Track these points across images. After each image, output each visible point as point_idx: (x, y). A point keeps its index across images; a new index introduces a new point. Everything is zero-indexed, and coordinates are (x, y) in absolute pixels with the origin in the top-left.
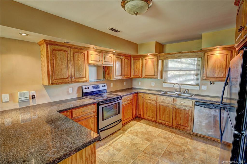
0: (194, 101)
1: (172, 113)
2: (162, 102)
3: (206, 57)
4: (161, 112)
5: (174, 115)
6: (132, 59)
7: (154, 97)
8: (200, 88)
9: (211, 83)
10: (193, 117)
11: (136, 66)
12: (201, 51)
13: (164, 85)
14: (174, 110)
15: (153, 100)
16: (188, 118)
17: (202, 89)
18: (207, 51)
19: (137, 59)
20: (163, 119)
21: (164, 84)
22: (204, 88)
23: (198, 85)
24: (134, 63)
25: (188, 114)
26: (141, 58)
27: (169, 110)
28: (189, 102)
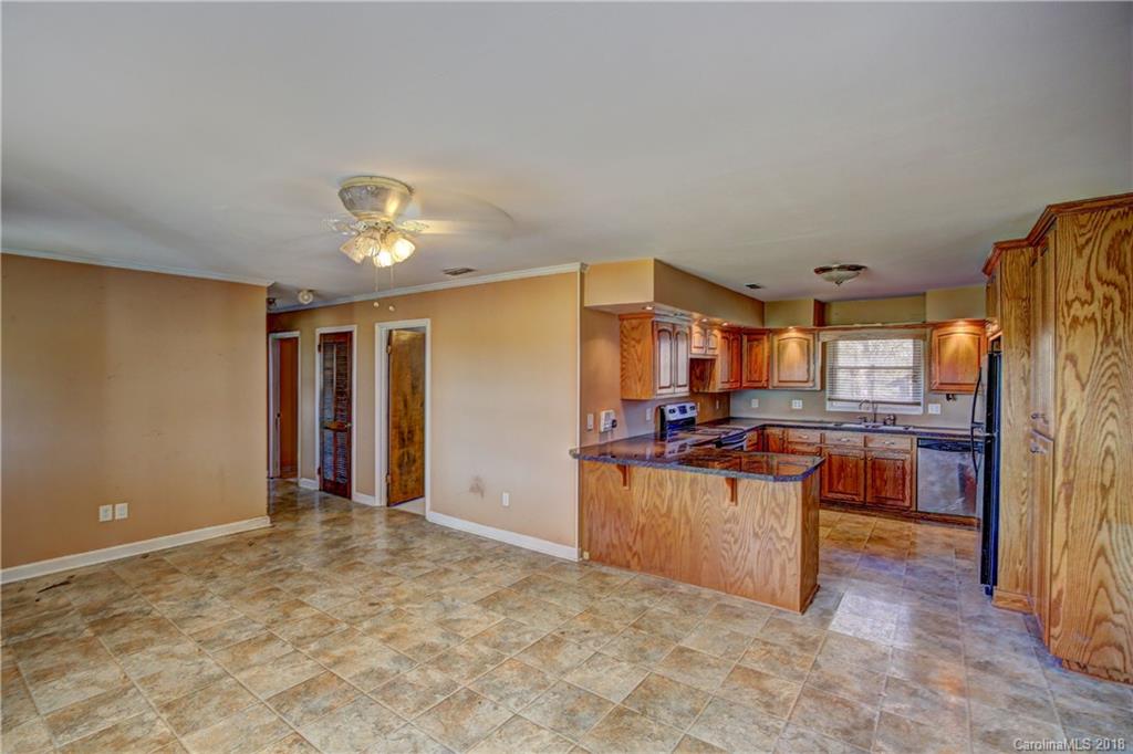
0: (915, 438)
1: (862, 471)
2: (836, 446)
3: (935, 339)
4: (835, 472)
5: (869, 476)
6: (745, 338)
7: (814, 436)
8: (926, 409)
9: (948, 399)
10: (914, 475)
11: (753, 358)
12: (925, 325)
13: (830, 407)
14: (869, 463)
15: (809, 444)
16: (904, 479)
17: (930, 412)
18: (937, 326)
19: (756, 340)
20: (840, 488)
21: (828, 403)
22: (934, 409)
23: (918, 404)
24: (750, 349)
25: (903, 468)
26: (765, 337)
27: (856, 466)
28: (903, 441)
